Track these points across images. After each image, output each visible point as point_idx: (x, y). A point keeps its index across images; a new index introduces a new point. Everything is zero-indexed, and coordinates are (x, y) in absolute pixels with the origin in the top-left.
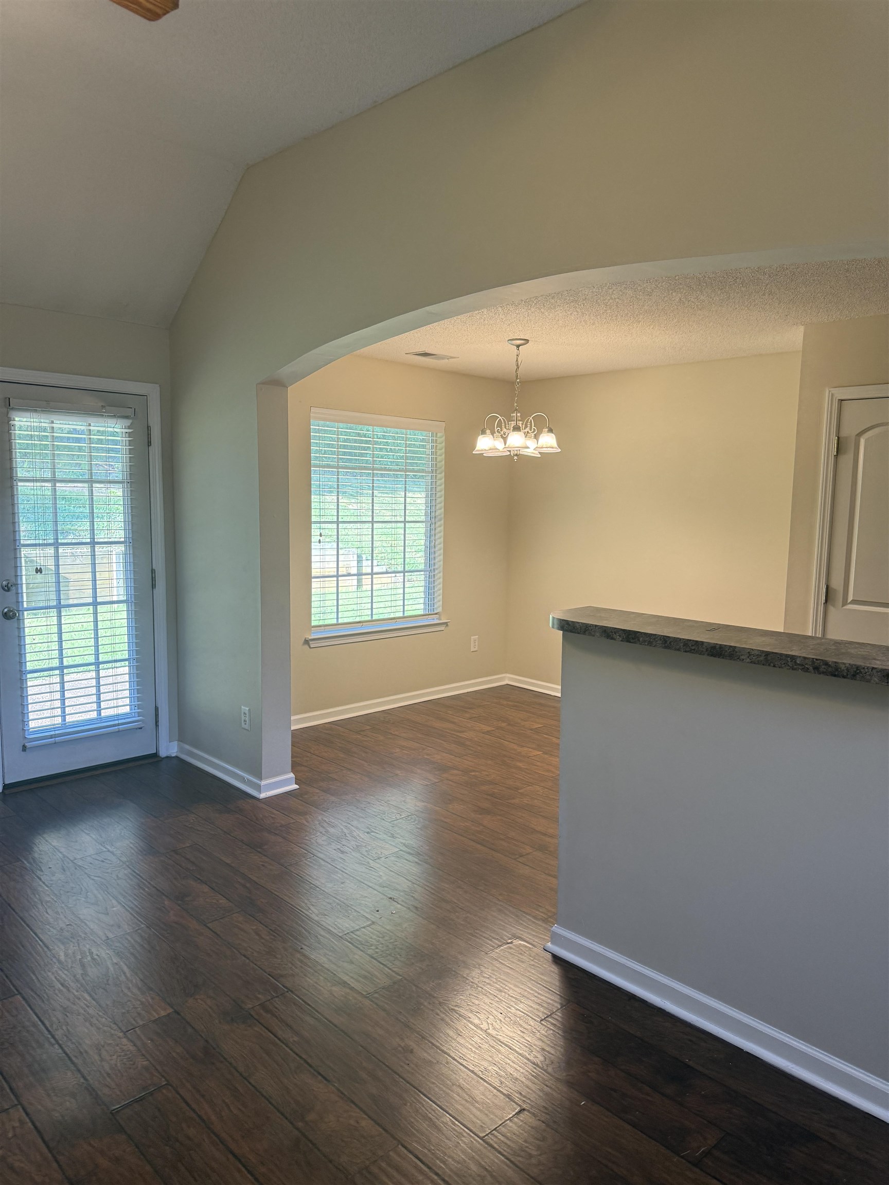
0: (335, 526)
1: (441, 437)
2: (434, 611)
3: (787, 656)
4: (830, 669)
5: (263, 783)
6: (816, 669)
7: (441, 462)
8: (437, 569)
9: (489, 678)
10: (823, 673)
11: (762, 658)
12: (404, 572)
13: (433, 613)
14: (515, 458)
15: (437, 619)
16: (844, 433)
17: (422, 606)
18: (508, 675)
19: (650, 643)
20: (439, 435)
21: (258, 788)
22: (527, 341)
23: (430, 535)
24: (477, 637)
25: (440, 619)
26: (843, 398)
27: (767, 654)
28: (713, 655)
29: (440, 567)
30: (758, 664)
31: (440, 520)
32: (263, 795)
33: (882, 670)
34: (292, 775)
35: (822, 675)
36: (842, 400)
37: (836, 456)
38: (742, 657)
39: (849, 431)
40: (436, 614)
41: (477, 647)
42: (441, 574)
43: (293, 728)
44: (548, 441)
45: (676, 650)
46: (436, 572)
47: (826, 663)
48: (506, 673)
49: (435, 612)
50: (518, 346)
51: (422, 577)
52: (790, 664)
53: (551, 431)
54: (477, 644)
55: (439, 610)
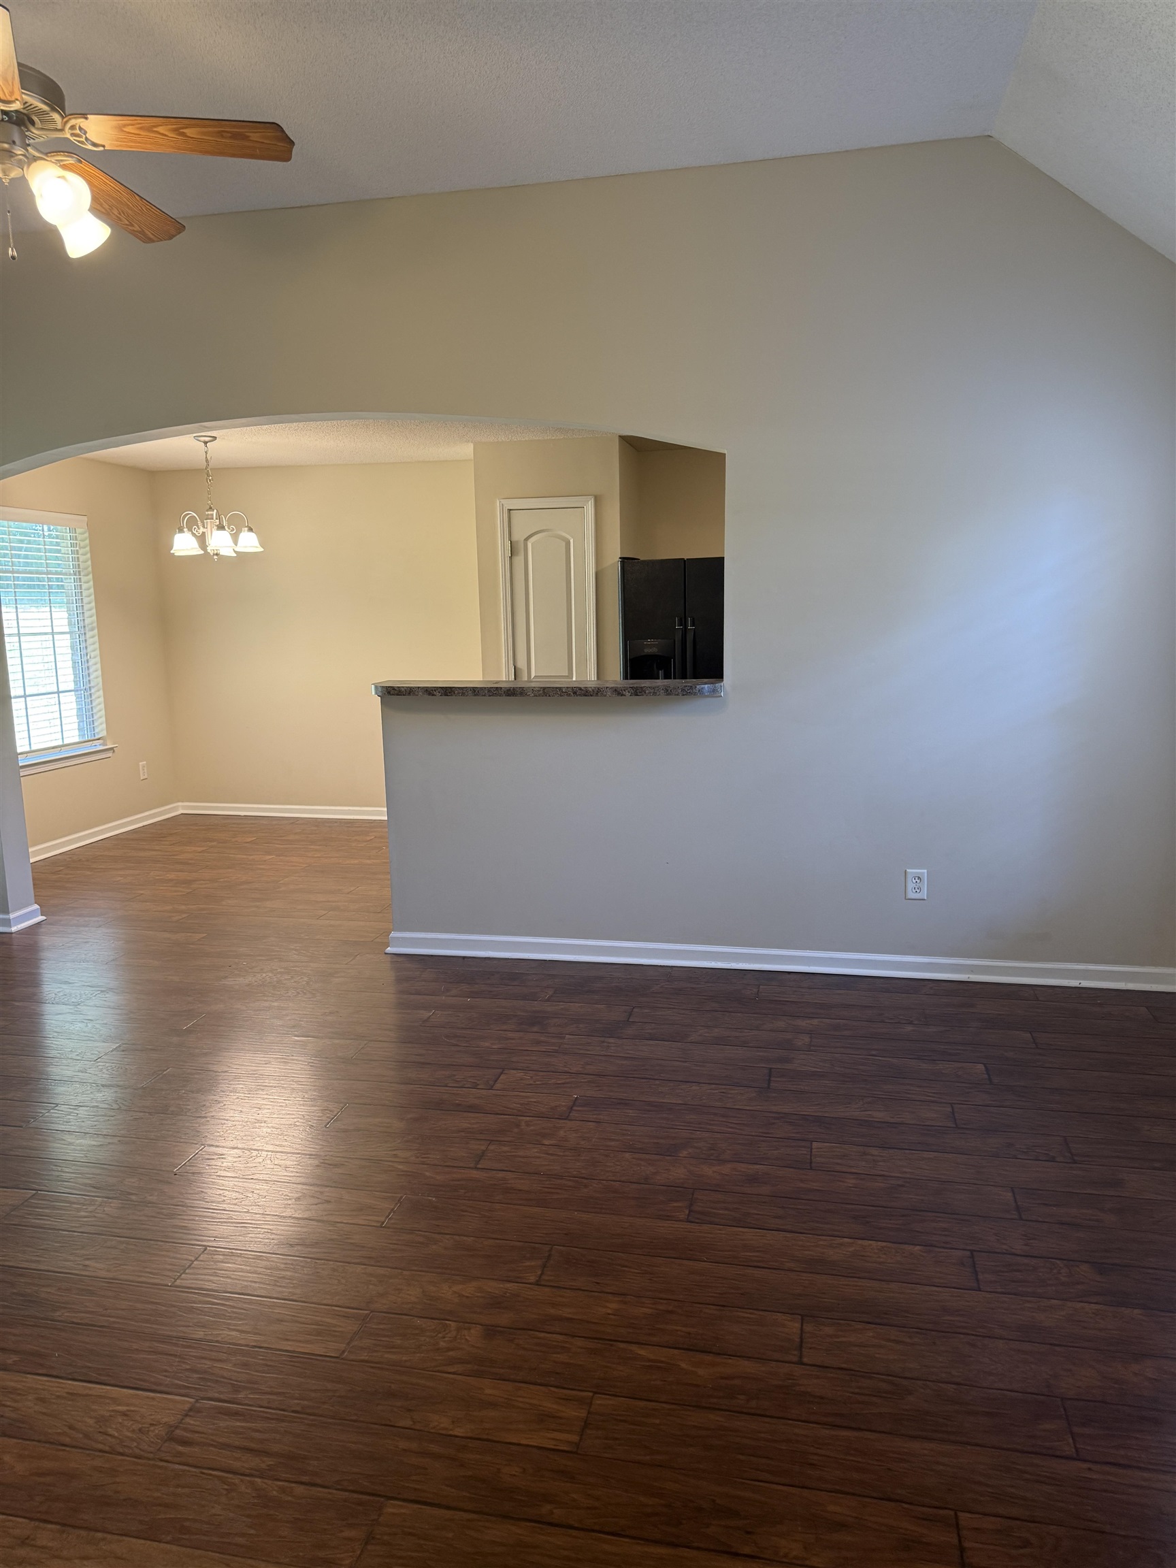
0: (16, 639)
1: (82, 534)
2: (95, 736)
3: (557, 688)
4: (583, 692)
5: (12, 916)
6: (575, 693)
7: (86, 562)
8: (93, 687)
9: (163, 809)
10: (579, 695)
11: (541, 692)
12: (58, 692)
13: (93, 738)
14: (215, 557)
15: (100, 745)
16: (515, 537)
17: (77, 732)
18: (180, 804)
19: (463, 694)
20: (78, 531)
21: (8, 923)
22: (215, 438)
23: (79, 649)
24: (145, 762)
25: (104, 744)
26: (511, 508)
27: (544, 688)
28: (509, 695)
29: (98, 684)
30: (539, 696)
31: (92, 630)
32: (14, 929)
33: (612, 688)
34: (36, 906)
35: (579, 697)
36: (510, 510)
37: (511, 558)
38: (528, 694)
39: (518, 536)
40: (99, 739)
41: (146, 774)
42: (101, 693)
43: (32, 860)
44: (249, 542)
45: (482, 695)
46: (93, 691)
47: (580, 689)
48: (179, 801)
49: (97, 737)
50: (206, 443)
51: (74, 698)
52: (559, 693)
53: (251, 530)
54: (146, 771)
55: (104, 734)
